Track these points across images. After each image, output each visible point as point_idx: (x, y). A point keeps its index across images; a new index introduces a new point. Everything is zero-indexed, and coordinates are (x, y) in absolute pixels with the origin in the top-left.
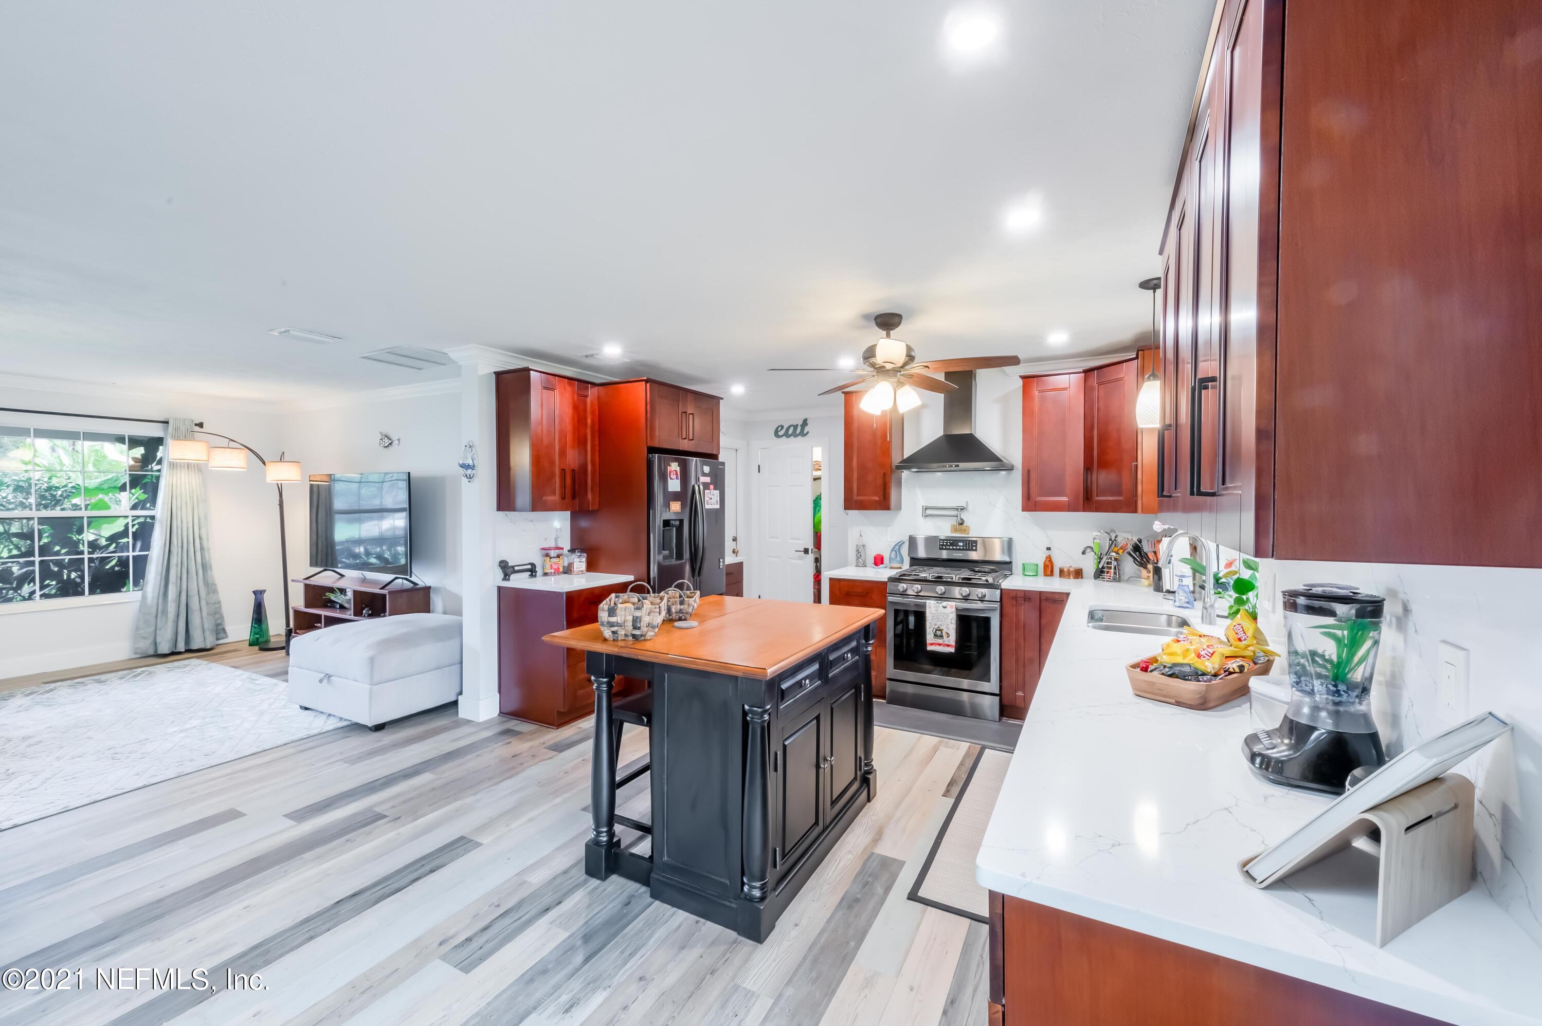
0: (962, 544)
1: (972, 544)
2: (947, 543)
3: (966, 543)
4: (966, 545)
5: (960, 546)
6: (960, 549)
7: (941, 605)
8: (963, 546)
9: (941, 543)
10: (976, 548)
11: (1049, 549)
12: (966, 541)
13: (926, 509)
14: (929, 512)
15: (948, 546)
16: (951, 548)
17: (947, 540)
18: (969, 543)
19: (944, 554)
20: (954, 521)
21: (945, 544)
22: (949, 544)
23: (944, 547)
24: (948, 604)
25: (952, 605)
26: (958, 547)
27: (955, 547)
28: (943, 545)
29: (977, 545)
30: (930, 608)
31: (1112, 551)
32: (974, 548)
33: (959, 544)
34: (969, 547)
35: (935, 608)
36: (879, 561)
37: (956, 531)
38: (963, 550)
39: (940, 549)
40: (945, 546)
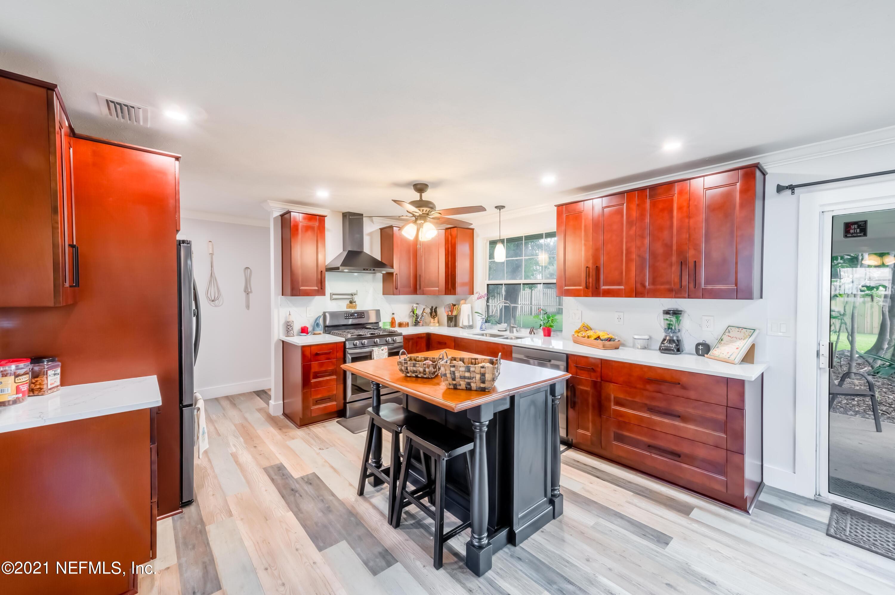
0: (356, 315)
1: (362, 315)
2: (348, 315)
3: (359, 314)
4: (359, 315)
5: (356, 316)
6: (356, 318)
7: (381, 349)
8: (357, 316)
9: (345, 315)
10: (364, 316)
11: (393, 314)
12: (359, 313)
13: (333, 295)
14: (334, 297)
15: (349, 316)
16: (351, 317)
17: (346, 313)
18: (360, 314)
19: (350, 322)
20: (347, 302)
21: (347, 315)
22: (349, 315)
23: (347, 318)
24: (384, 348)
25: (386, 348)
26: (355, 317)
27: (353, 317)
28: (346, 316)
29: (364, 314)
30: (375, 352)
31: (425, 313)
32: (363, 316)
33: (355, 315)
34: (360, 316)
35: (378, 352)
36: (304, 330)
37: (350, 307)
38: (358, 318)
39: (345, 319)
40: (348, 316)
